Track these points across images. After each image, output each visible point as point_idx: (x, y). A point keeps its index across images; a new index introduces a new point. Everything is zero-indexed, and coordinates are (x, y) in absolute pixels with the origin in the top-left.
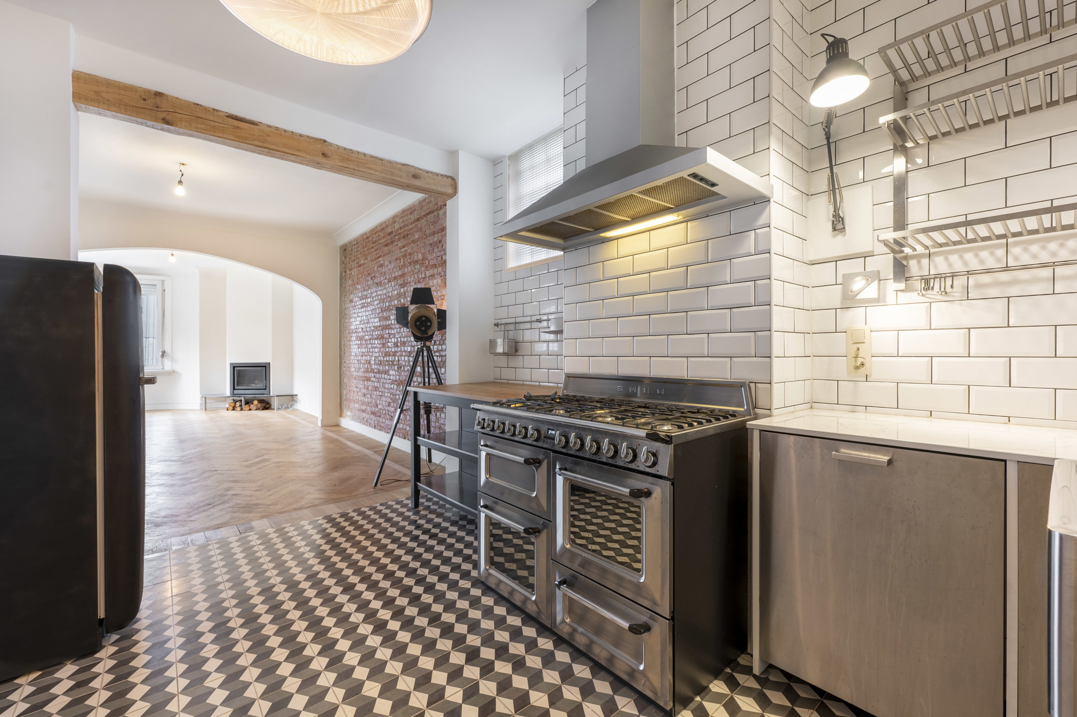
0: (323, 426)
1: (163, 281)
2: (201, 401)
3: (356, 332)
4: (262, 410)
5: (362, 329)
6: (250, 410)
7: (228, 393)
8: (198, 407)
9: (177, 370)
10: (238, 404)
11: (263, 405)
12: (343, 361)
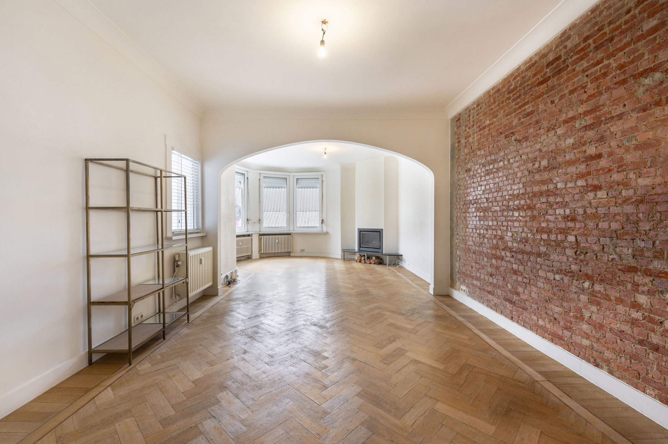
0: (436, 295)
1: (322, 175)
2: (342, 253)
3: (475, 203)
4: (378, 264)
5: (487, 199)
6: (370, 263)
7: (356, 249)
8: (340, 258)
9: (330, 232)
10: (363, 258)
11: (379, 260)
12: (455, 233)
